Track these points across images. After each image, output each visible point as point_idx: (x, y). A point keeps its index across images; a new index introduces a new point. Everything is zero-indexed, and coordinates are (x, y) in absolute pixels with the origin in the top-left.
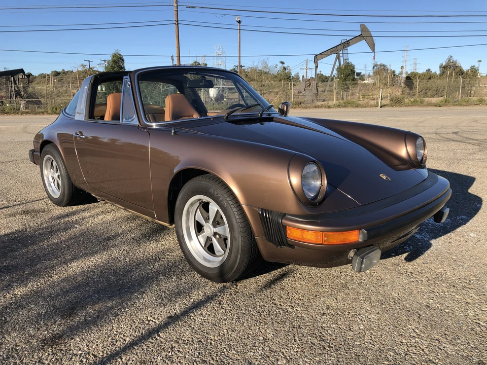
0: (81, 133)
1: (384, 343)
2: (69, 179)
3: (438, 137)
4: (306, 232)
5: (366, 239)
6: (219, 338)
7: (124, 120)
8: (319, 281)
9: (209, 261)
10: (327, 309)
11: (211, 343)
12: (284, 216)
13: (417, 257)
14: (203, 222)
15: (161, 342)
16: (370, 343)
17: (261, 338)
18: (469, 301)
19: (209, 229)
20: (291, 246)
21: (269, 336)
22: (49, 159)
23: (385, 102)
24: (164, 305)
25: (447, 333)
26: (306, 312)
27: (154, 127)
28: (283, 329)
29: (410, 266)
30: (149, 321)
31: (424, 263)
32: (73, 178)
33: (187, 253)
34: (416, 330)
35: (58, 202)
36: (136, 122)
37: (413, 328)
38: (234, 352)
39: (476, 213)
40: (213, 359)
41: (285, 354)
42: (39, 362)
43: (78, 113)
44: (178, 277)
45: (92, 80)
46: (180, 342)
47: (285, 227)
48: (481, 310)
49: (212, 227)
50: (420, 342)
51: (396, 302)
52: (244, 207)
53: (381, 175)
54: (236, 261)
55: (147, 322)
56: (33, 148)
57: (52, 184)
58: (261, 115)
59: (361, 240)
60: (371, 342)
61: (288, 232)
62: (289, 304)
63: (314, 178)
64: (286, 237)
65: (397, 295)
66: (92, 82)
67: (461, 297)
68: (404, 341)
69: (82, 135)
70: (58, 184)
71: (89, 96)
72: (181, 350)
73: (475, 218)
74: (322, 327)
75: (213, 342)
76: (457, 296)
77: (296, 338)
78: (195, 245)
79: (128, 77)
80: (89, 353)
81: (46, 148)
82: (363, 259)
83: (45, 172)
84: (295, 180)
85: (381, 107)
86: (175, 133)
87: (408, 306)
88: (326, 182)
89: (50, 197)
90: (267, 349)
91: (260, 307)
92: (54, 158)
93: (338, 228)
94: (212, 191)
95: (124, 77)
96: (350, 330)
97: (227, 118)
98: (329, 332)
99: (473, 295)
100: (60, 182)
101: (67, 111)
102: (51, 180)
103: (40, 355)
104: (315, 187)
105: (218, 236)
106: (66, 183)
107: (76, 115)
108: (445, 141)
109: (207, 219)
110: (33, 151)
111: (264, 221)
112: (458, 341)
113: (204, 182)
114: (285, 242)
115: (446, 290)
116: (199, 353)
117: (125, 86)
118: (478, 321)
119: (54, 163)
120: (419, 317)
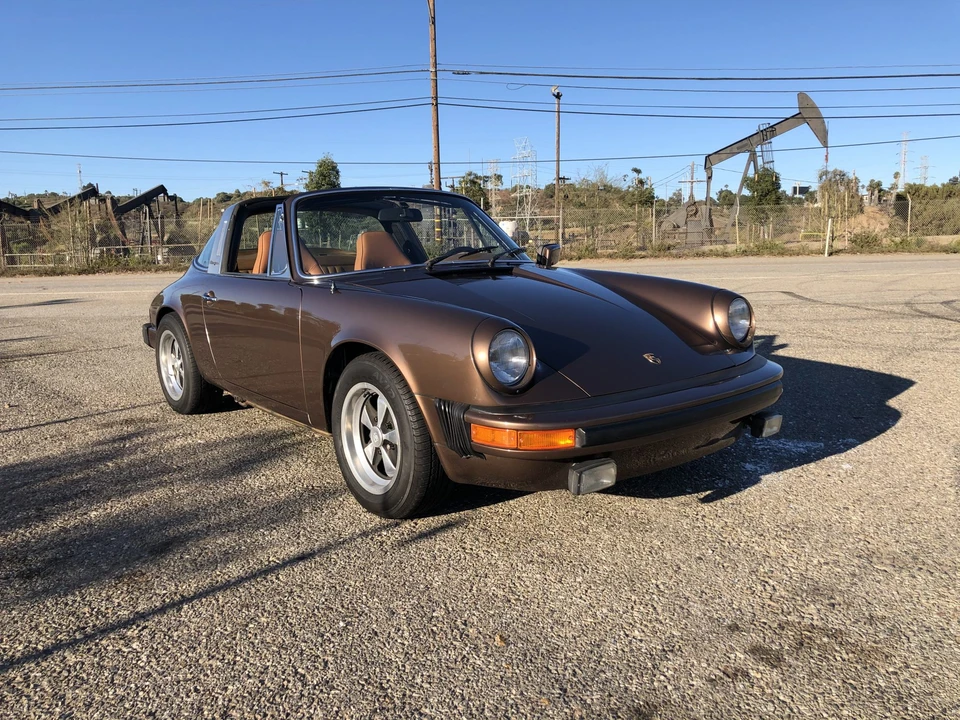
0: (212, 293)
1: (601, 598)
2: (196, 367)
3: (907, 310)
4: (497, 432)
5: (585, 443)
6: (362, 584)
7: (273, 273)
8: (547, 522)
9: (373, 484)
10: (540, 556)
11: (348, 590)
12: (466, 409)
13: (727, 496)
14: (370, 425)
15: (279, 585)
16: (581, 598)
17: (422, 586)
18: (772, 554)
19: (377, 436)
20: (480, 454)
21: (435, 585)
22: (168, 337)
23: (838, 245)
24: (298, 544)
25: (707, 591)
26: (506, 559)
27: (316, 282)
28: (460, 577)
29: (707, 508)
30: (270, 562)
31: (733, 504)
32: (202, 366)
33: (348, 475)
34: (661, 586)
35: (179, 408)
36: (287, 275)
37: (659, 583)
38: (376, 600)
39: (878, 434)
40: (343, 606)
41: (448, 605)
42: (107, 600)
43: (212, 263)
44: (332, 512)
45: (236, 211)
46: (305, 586)
47: (468, 426)
48: (783, 565)
49: (380, 432)
50: (656, 599)
51: (653, 552)
52: (417, 397)
53: (645, 356)
54: (407, 482)
55: (267, 563)
56: (148, 322)
57: (173, 378)
58: (493, 264)
59: (577, 446)
60: (584, 596)
61: (473, 432)
62: (485, 548)
63: (514, 354)
64: (470, 441)
65: (659, 543)
66: (235, 213)
67: (763, 549)
68: (633, 598)
69: (214, 297)
70: (181, 378)
71: (230, 234)
72: (302, 595)
73: (869, 443)
74: (519, 577)
75: (351, 589)
76: (757, 548)
77: (474, 588)
78: (360, 462)
79: (282, 205)
80: (176, 593)
81: (166, 319)
82: (581, 473)
83: (163, 357)
84: (482, 355)
85: (830, 254)
86: (336, 289)
87: (669, 557)
88: (535, 359)
89: (169, 400)
90: (425, 598)
91: (439, 550)
92: (176, 335)
93: (540, 426)
94: (376, 375)
95: (278, 206)
96: (560, 582)
97: (430, 268)
98: (528, 583)
99: (785, 548)
100: (183, 372)
101: (199, 261)
102: (171, 372)
103: (111, 593)
104: (516, 366)
105: (388, 446)
106: (191, 376)
107: (210, 266)
108: (913, 316)
109: (374, 421)
110: (148, 327)
111: (443, 418)
112: (716, 601)
113: (367, 363)
114: (469, 447)
115: (744, 539)
116: (326, 600)
117: (277, 220)
118: (767, 579)
119: (176, 345)
120: (676, 571)
